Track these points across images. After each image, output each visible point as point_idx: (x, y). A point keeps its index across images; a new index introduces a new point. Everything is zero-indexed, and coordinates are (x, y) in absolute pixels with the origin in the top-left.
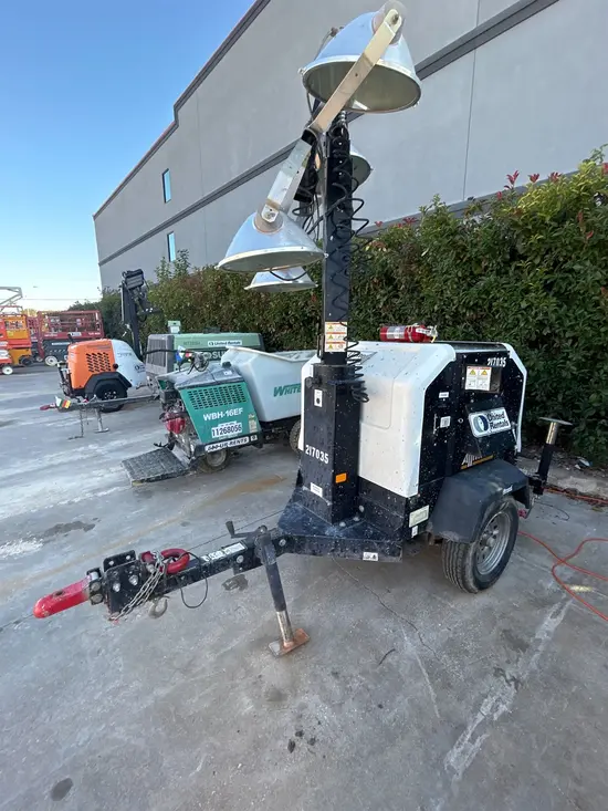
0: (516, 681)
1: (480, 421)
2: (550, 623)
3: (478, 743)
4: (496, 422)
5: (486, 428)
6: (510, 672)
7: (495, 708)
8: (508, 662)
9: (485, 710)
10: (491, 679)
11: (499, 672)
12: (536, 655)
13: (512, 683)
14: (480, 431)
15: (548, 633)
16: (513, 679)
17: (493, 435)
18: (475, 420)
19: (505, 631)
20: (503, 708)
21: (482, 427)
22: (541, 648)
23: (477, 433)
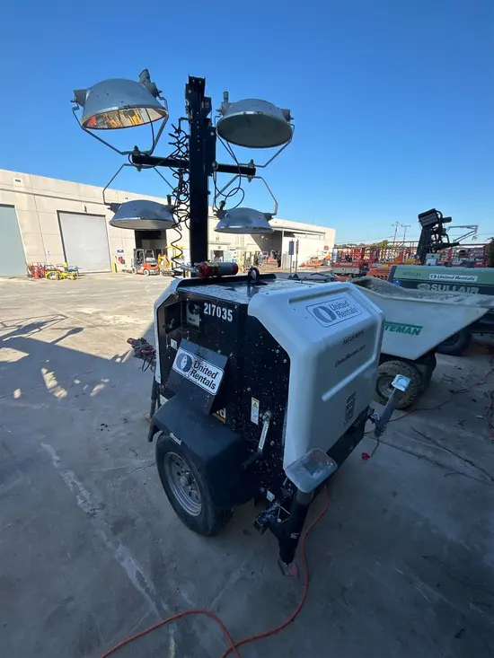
0: (92, 515)
1: (185, 359)
2: (132, 567)
3: (70, 485)
4: (200, 373)
5: (186, 369)
6: (100, 513)
7: (82, 498)
8: (107, 514)
9: (84, 493)
10: (100, 500)
11: (103, 506)
12: (105, 537)
13: (91, 512)
14: (179, 367)
15: (122, 559)
16: (94, 514)
17: (186, 381)
18: (182, 355)
19: (133, 521)
20: (80, 502)
21: (183, 365)
22: (109, 545)
23: (175, 366)
